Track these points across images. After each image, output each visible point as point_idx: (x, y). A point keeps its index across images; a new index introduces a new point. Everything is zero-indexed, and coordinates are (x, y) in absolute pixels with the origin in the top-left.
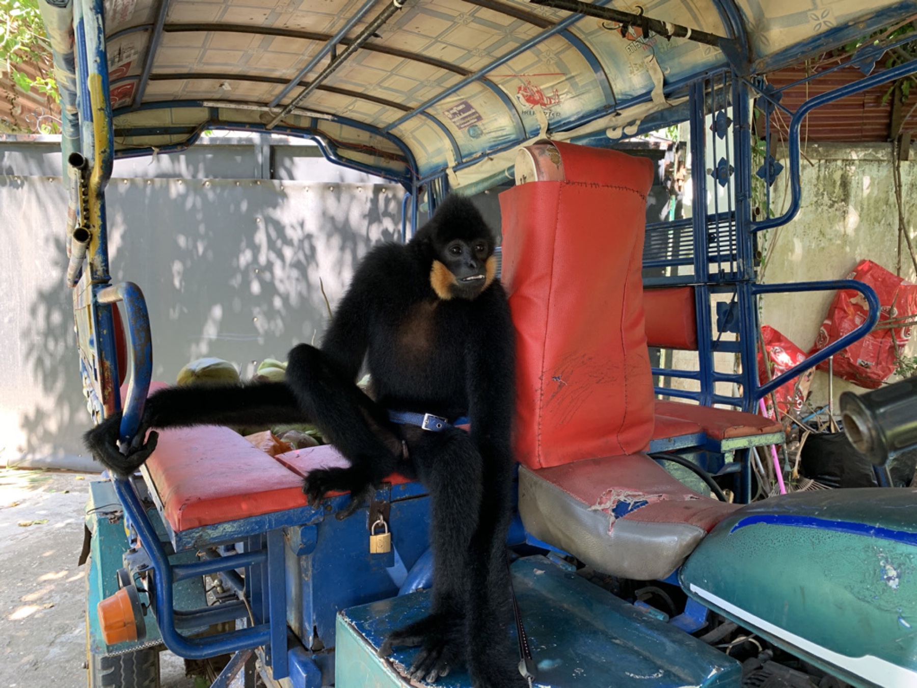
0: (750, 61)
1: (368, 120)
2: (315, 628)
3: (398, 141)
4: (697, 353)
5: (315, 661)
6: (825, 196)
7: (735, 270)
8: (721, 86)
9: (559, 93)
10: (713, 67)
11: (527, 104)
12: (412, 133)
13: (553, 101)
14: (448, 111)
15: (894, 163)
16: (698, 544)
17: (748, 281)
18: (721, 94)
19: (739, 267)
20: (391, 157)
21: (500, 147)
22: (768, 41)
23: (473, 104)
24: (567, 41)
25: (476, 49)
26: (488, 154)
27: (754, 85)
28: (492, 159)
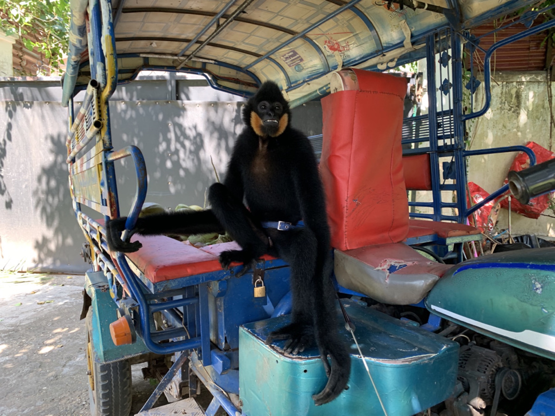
0: (462, 22)
1: (235, 63)
2: (226, 338)
3: (253, 75)
4: (431, 192)
5: (226, 355)
6: (506, 104)
7: (453, 143)
8: (445, 37)
9: (349, 44)
10: (440, 26)
11: (330, 51)
12: (261, 70)
13: (345, 49)
14: (283, 56)
15: (547, 83)
16: (435, 284)
17: (460, 149)
18: (444, 41)
19: (455, 141)
20: (249, 84)
21: (314, 77)
22: (471, 9)
23: (297, 52)
24: (354, 13)
25: (300, 19)
26: (307, 81)
27: (463, 35)
28: (309, 84)
